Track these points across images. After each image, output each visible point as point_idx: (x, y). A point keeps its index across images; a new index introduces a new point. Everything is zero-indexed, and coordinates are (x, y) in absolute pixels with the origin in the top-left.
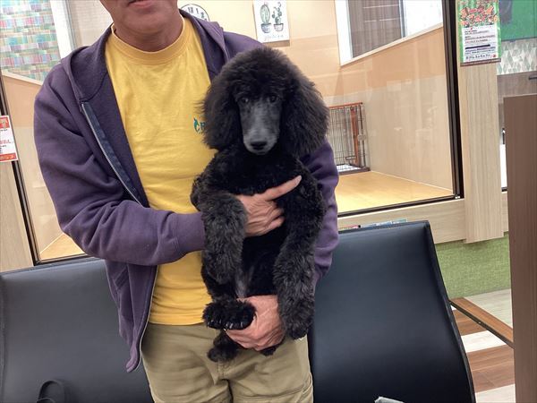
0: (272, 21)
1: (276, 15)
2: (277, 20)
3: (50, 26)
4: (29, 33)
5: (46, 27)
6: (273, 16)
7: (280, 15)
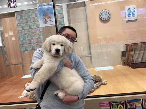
2: (133, 13)
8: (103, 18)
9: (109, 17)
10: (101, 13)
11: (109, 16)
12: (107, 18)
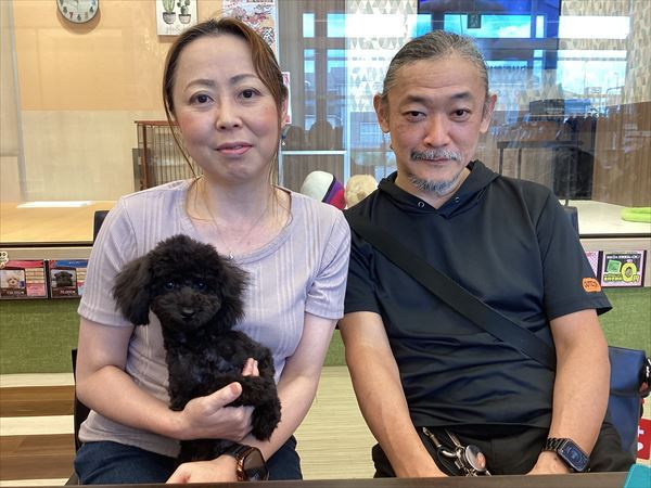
0: (177, 10)
1: (183, 4)
2: (183, 10)
6: (179, 5)
7: (187, 4)
8: (71, 14)
9: (91, 10)
11: (95, 8)
12: (86, 14)
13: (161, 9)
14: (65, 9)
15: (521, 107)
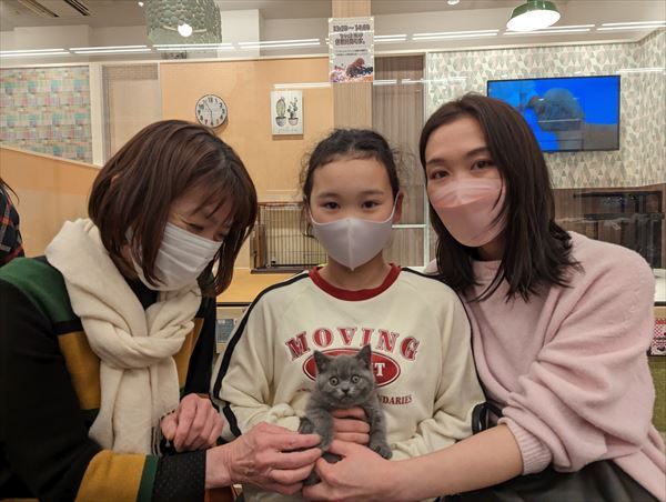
0: (288, 115)
1: (292, 110)
2: (292, 115)
3: (86, 105)
4: (70, 111)
5: (84, 106)
6: (289, 110)
7: (296, 109)
9: (221, 117)
10: (201, 103)
11: (224, 116)
12: (218, 120)
13: (275, 115)
14: (202, 118)
15: (585, 184)
